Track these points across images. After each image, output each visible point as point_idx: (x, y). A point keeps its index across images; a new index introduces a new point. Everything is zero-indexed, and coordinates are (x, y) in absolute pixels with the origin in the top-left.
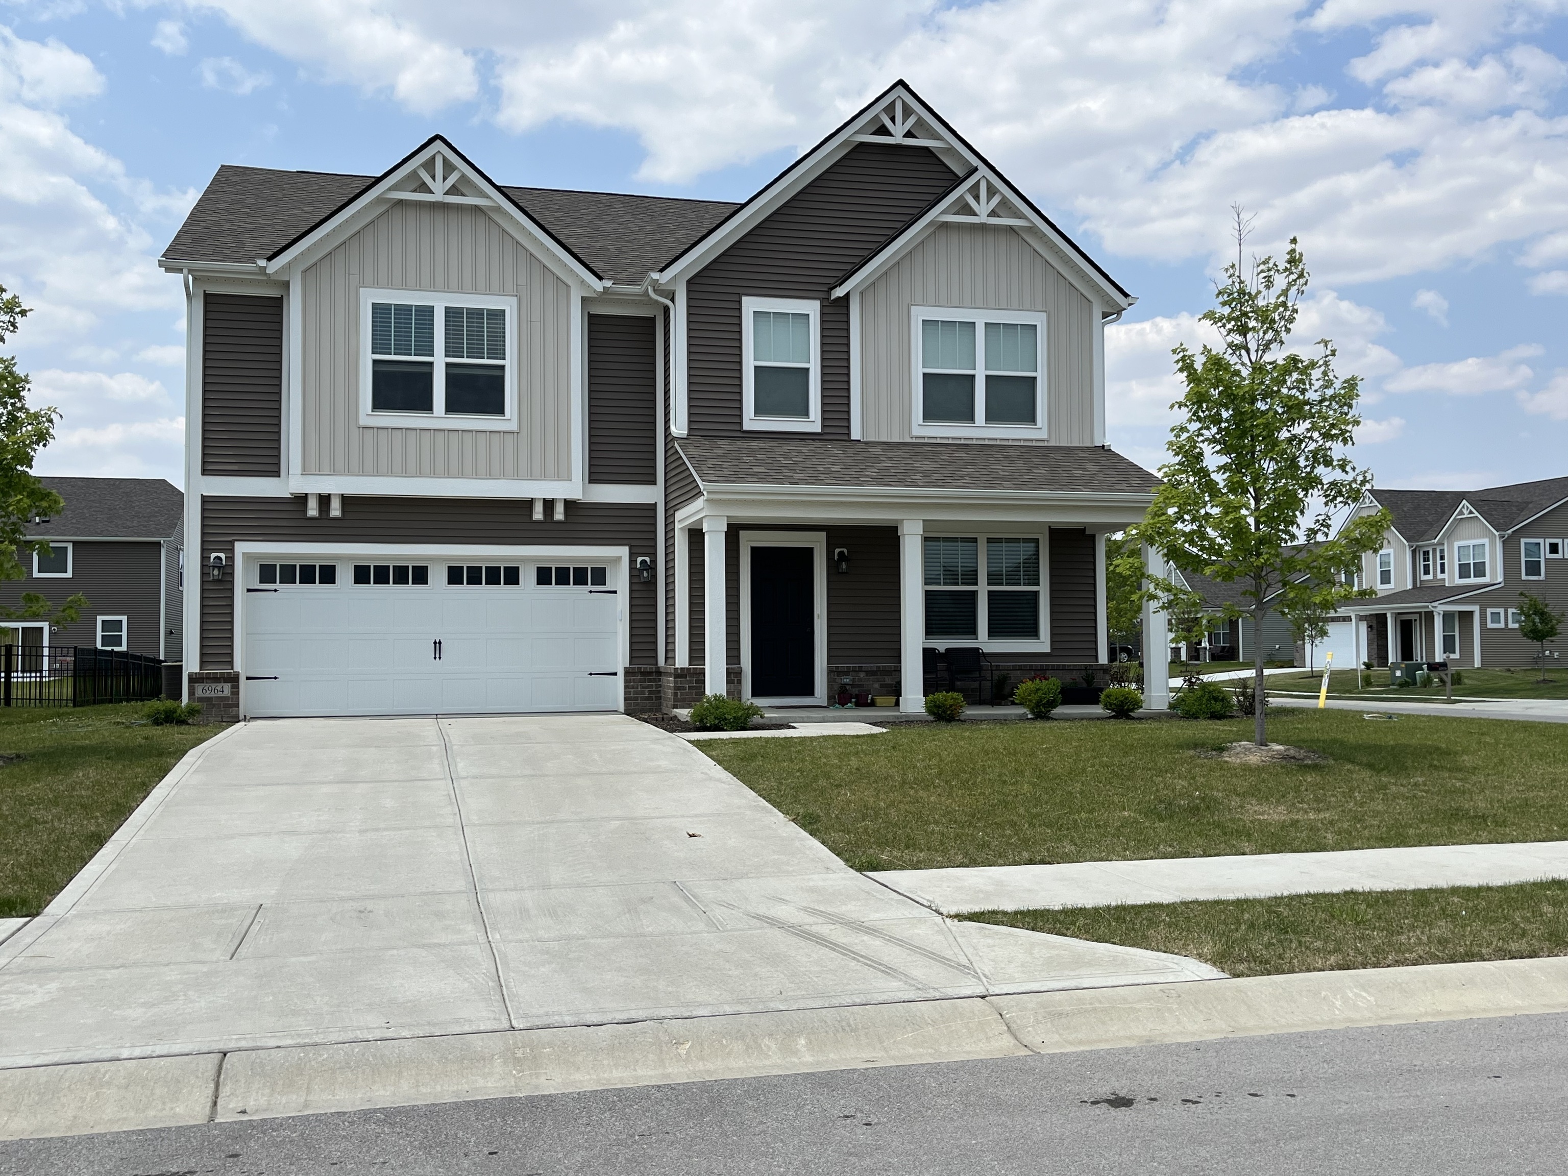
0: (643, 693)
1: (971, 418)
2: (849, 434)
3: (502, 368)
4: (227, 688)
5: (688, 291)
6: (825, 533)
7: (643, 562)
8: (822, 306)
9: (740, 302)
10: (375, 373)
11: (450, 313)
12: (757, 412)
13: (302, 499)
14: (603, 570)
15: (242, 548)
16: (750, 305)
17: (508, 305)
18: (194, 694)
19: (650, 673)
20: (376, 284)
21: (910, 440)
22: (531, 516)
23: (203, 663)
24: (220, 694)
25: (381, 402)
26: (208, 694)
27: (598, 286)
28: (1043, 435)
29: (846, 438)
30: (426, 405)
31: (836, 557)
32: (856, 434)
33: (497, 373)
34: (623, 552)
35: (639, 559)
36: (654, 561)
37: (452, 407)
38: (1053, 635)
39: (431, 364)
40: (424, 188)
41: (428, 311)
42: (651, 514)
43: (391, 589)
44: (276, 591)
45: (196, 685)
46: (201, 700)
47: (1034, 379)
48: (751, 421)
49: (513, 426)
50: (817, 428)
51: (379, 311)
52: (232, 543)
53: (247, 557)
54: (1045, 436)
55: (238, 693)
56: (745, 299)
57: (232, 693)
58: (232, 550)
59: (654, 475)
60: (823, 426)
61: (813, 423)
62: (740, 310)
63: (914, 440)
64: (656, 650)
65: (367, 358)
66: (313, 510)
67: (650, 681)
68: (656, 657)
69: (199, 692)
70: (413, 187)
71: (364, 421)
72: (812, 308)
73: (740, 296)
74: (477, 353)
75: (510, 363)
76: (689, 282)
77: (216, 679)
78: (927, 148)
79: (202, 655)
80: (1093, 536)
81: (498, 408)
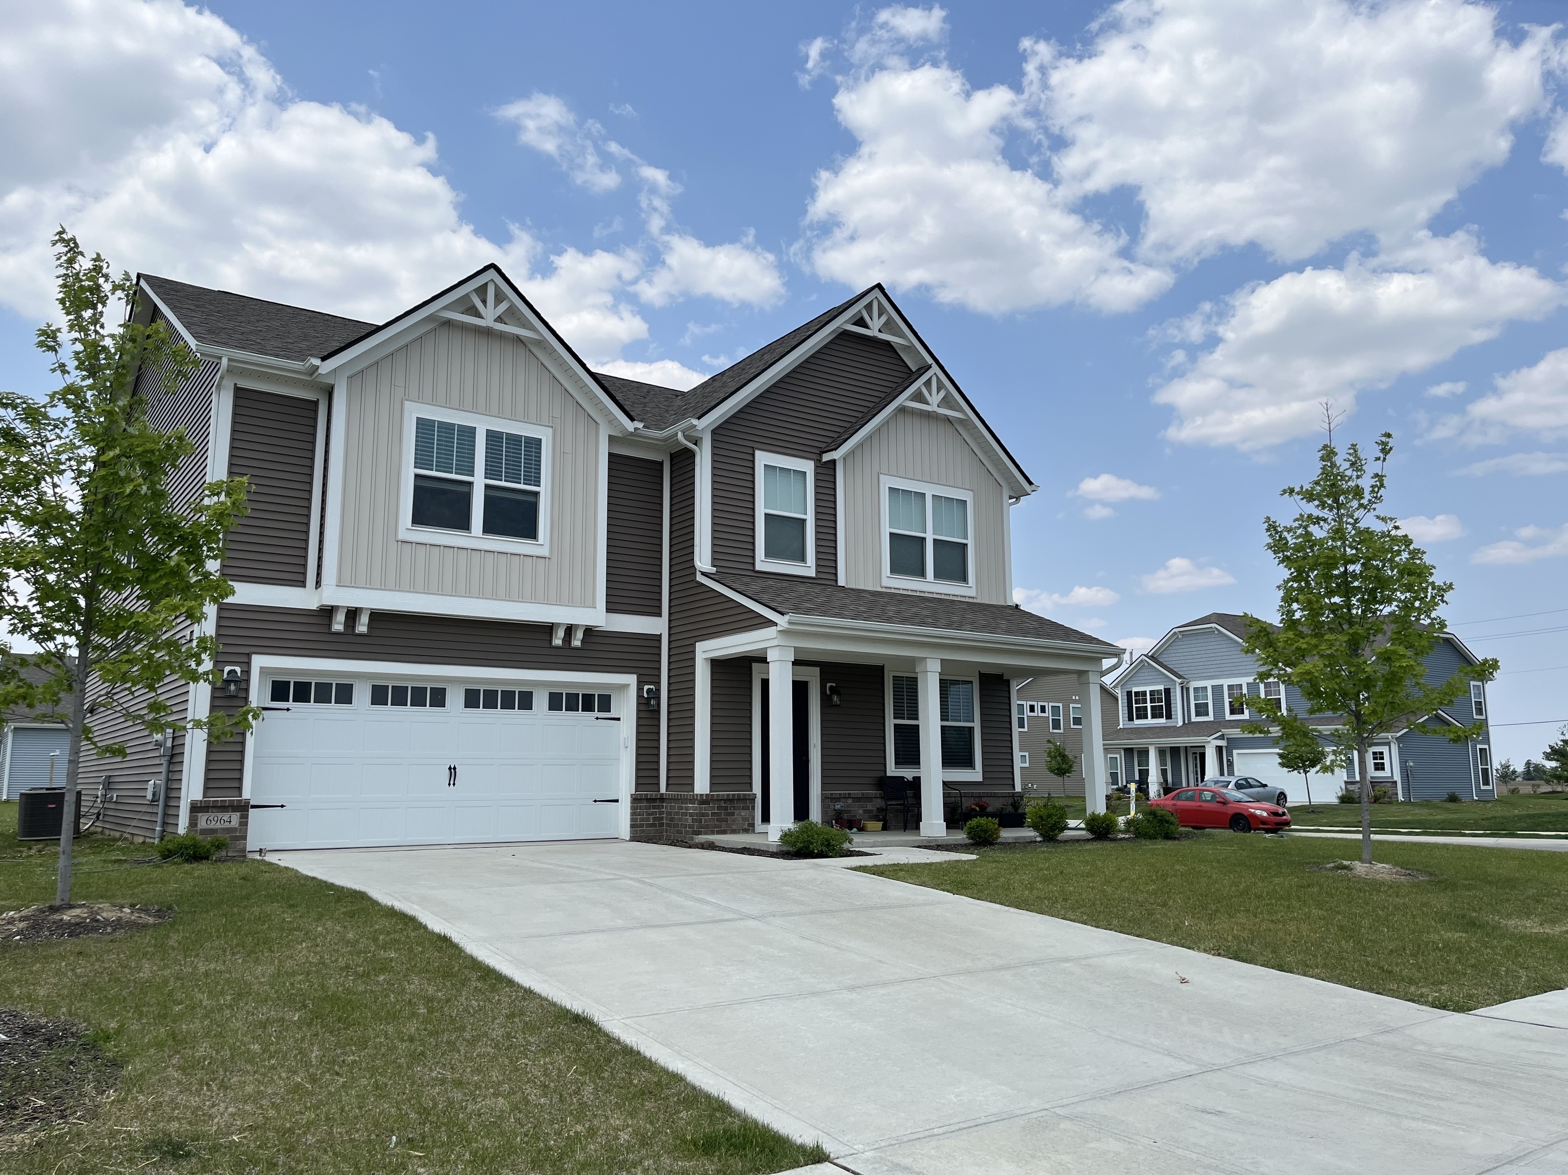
0: (648, 819)
1: (922, 573)
2: (836, 581)
3: (537, 494)
4: (235, 818)
5: (713, 440)
6: (818, 669)
7: (649, 691)
8: (816, 467)
9: (753, 455)
10: (417, 489)
11: (493, 437)
12: (767, 555)
13: (328, 612)
14: (609, 697)
15: (259, 662)
16: (763, 458)
17: (544, 435)
18: (196, 825)
19: (654, 800)
20: (419, 400)
21: (879, 589)
22: (551, 641)
23: (206, 789)
24: (227, 825)
25: (420, 518)
26: (213, 825)
27: (630, 426)
28: (972, 592)
29: (833, 583)
30: (463, 524)
31: (828, 692)
32: (841, 582)
33: (531, 499)
34: (631, 680)
35: (646, 687)
36: (658, 690)
37: (489, 528)
38: (983, 765)
39: (470, 484)
40: (473, 311)
41: (472, 431)
42: (656, 644)
43: (409, 711)
44: (288, 710)
45: (200, 815)
46: (204, 832)
47: (966, 545)
48: (763, 563)
49: (545, 552)
50: (812, 573)
51: (424, 426)
52: (249, 656)
53: (264, 671)
54: (974, 594)
55: (246, 824)
56: (758, 453)
57: (241, 824)
58: (249, 664)
59: (660, 607)
60: (817, 572)
61: (808, 568)
62: (753, 462)
63: (884, 590)
64: (658, 777)
65: (409, 472)
66: (338, 626)
67: (654, 807)
68: (658, 784)
69: (202, 823)
70: (462, 309)
71: (403, 535)
72: (808, 466)
73: (753, 449)
74: (513, 478)
75: (544, 490)
76: (714, 432)
77: (224, 808)
78: (888, 343)
79: (207, 780)
80: (1008, 681)
81: (530, 532)
